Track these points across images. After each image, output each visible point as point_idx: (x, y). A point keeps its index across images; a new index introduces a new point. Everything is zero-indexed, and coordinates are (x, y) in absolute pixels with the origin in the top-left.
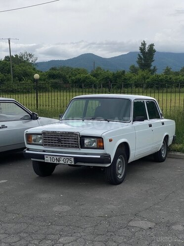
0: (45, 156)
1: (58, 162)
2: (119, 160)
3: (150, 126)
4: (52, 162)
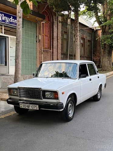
0: (20, 104)
1: (28, 108)
2: (70, 105)
3: (90, 80)
4: (24, 108)
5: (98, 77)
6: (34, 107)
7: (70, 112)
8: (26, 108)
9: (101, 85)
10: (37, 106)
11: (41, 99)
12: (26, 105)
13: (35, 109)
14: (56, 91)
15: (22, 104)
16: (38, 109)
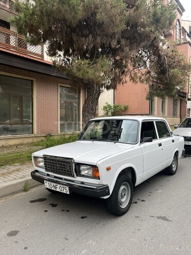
5: (173, 141)
6: (63, 188)
7: (123, 200)
8: (53, 189)
9: (177, 153)
10: (67, 188)
11: (73, 176)
12: (52, 184)
13: (64, 192)
14: (96, 166)
15: (48, 182)
16: (68, 193)
